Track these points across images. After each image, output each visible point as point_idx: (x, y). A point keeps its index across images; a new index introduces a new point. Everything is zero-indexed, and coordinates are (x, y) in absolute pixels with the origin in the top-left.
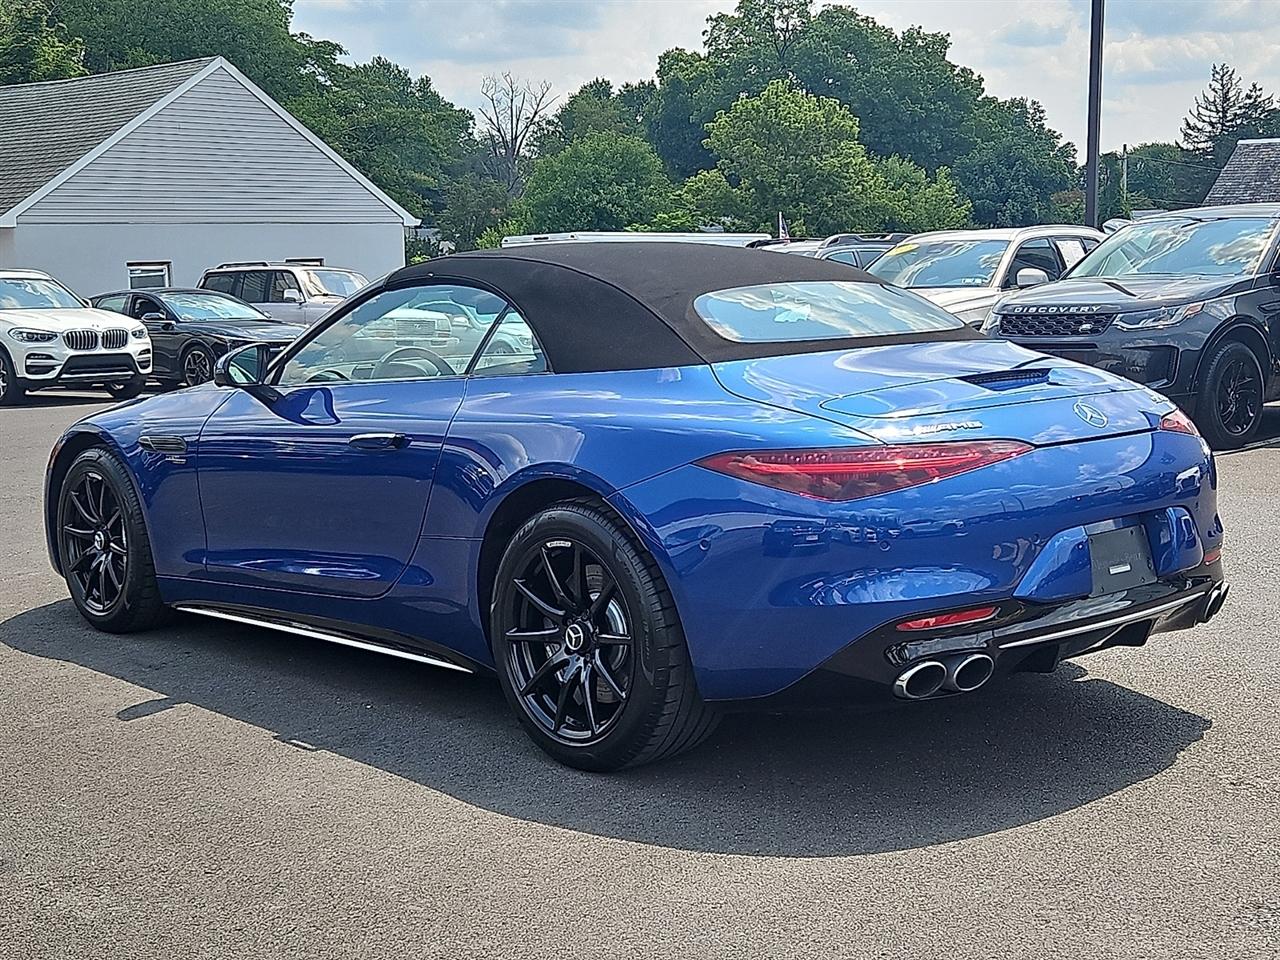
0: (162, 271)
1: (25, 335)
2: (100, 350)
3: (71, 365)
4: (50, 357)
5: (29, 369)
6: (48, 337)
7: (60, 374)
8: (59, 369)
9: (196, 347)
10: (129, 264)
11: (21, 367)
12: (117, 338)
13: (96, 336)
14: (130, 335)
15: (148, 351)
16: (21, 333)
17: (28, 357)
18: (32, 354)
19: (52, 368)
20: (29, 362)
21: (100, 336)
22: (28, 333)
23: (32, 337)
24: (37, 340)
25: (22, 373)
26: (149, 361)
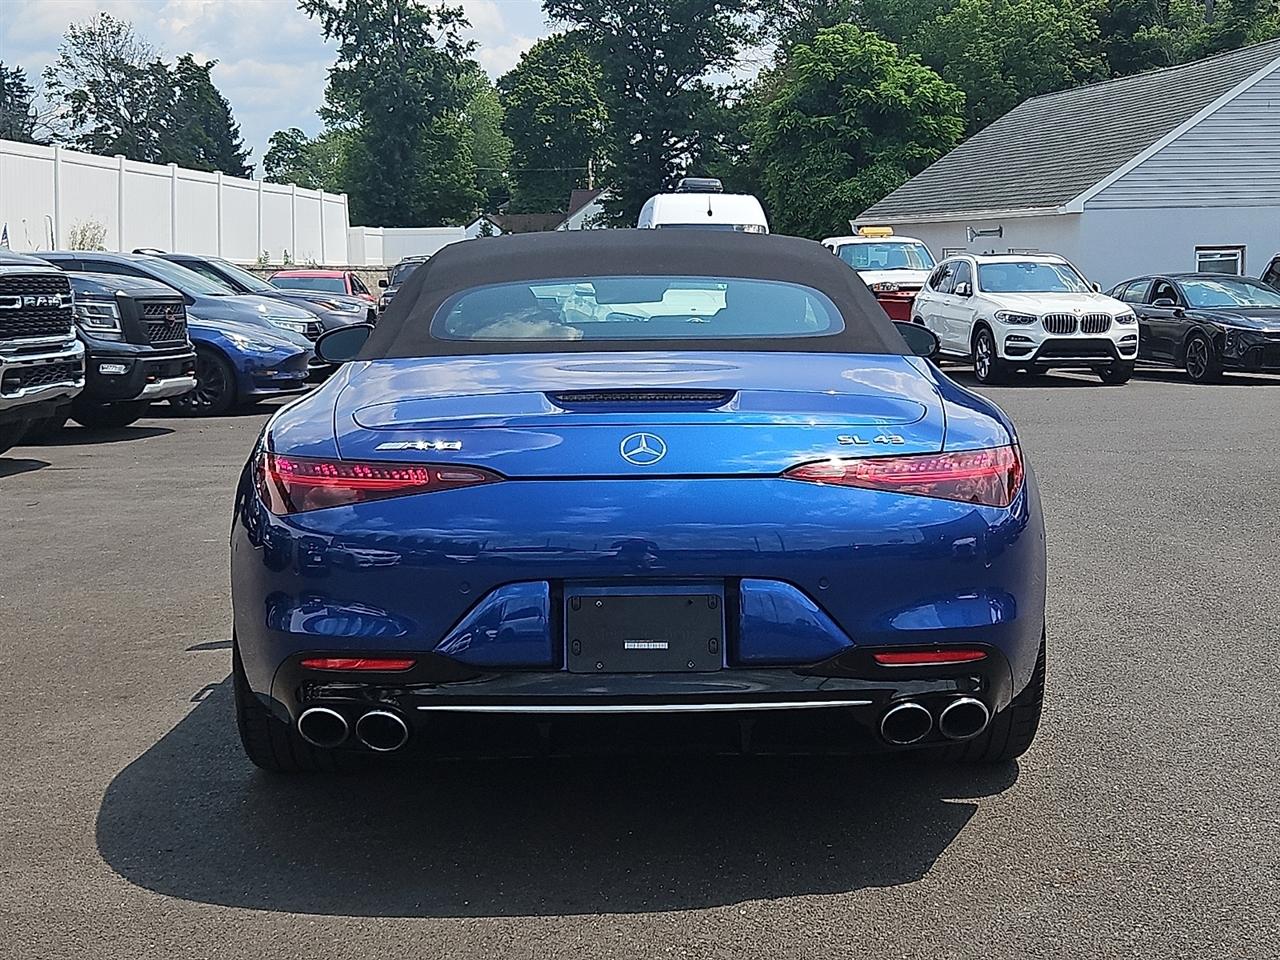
0: (1235, 255)
1: (1007, 317)
2: (1079, 335)
3: (1048, 348)
4: (1028, 340)
5: (1008, 350)
6: (1028, 320)
7: (1036, 356)
8: (1035, 351)
9: (1197, 335)
10: (1198, 249)
11: (1001, 348)
12: (1099, 323)
13: (1076, 321)
14: (1114, 320)
15: (1134, 337)
16: (1005, 315)
17: (1008, 339)
18: (1011, 336)
19: (1029, 350)
20: (1008, 343)
21: (1079, 320)
22: (1011, 316)
23: (1014, 320)
24: (1019, 322)
25: (1002, 354)
26: (1135, 347)
